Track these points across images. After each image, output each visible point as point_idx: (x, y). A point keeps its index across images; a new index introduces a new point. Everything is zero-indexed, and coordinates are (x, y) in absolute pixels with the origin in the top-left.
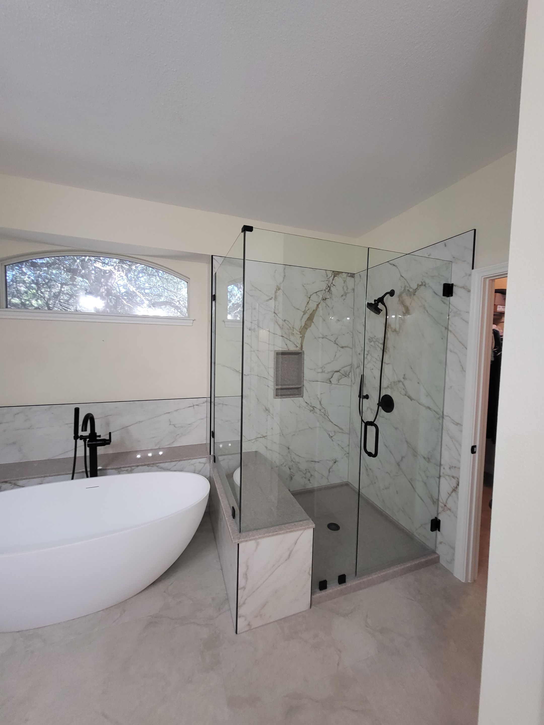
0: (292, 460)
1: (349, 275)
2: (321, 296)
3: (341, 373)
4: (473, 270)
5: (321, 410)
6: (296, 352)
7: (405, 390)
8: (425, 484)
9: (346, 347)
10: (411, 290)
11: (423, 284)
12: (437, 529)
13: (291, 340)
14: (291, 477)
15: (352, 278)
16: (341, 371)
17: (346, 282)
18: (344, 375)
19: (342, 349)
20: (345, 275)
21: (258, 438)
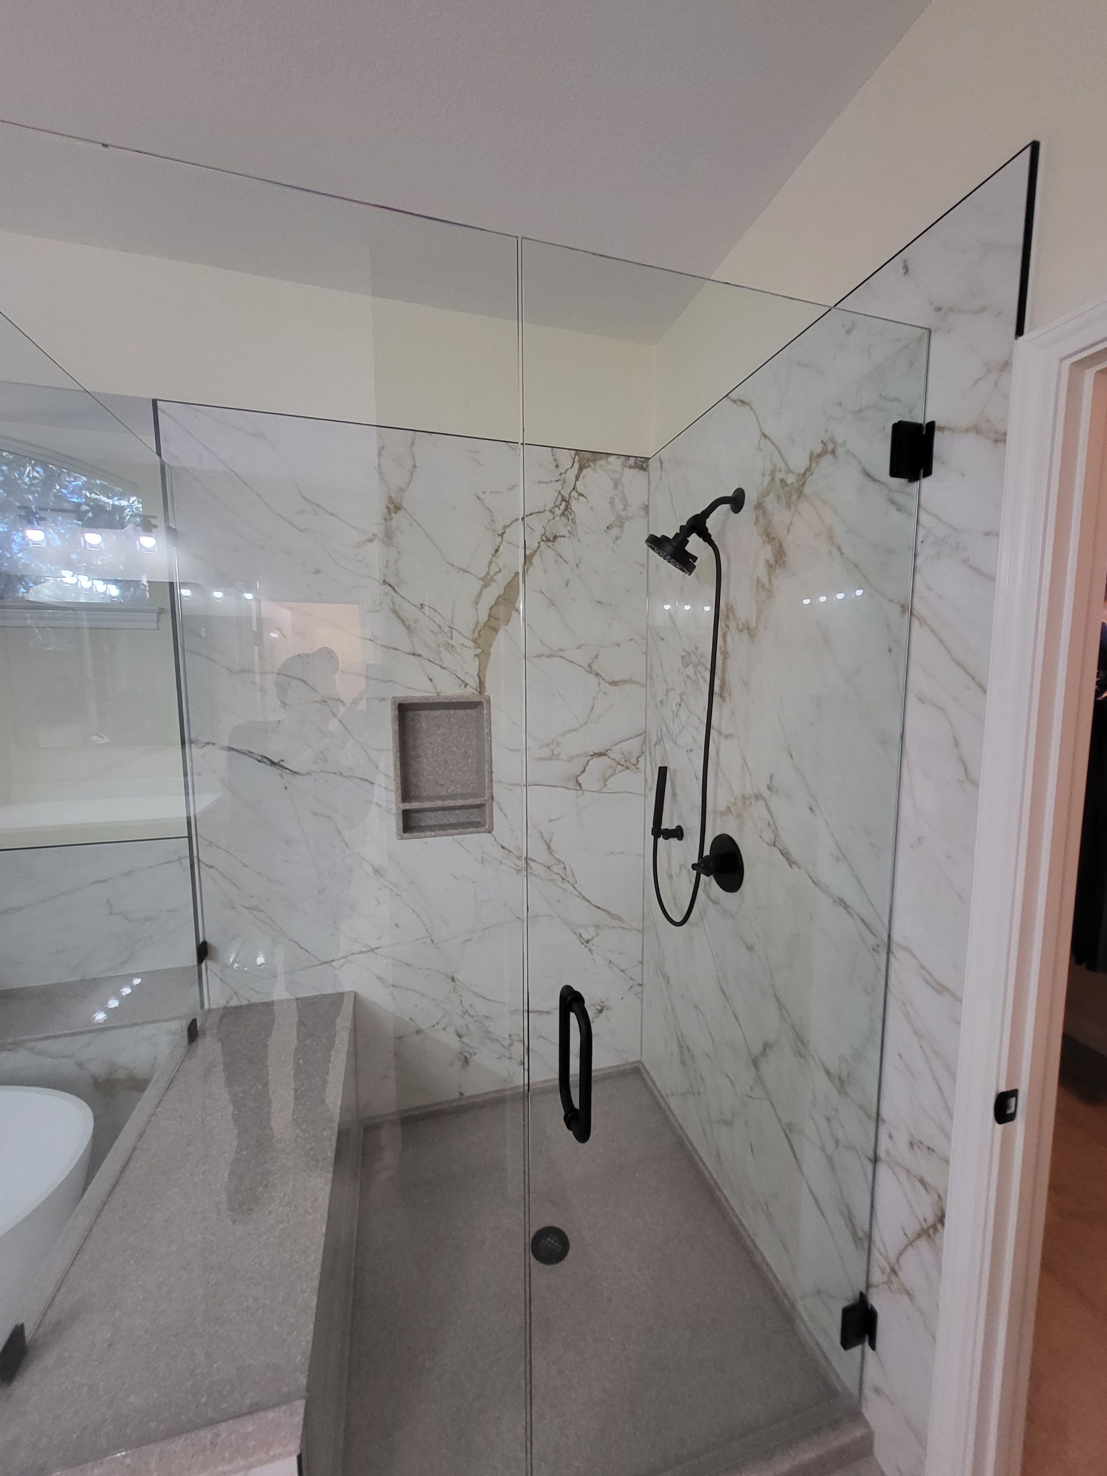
0: (467, 1010)
1: (632, 461)
2: (539, 531)
3: (614, 759)
4: (1021, 339)
5: (551, 868)
6: (462, 700)
7: (773, 826)
8: (830, 1160)
9: (625, 682)
10: (791, 479)
11: (829, 449)
12: (867, 1338)
13: (444, 666)
14: (466, 1057)
15: (642, 472)
16: (610, 754)
17: (620, 487)
18: (622, 762)
19: (611, 687)
20: (615, 463)
21: (353, 954)
